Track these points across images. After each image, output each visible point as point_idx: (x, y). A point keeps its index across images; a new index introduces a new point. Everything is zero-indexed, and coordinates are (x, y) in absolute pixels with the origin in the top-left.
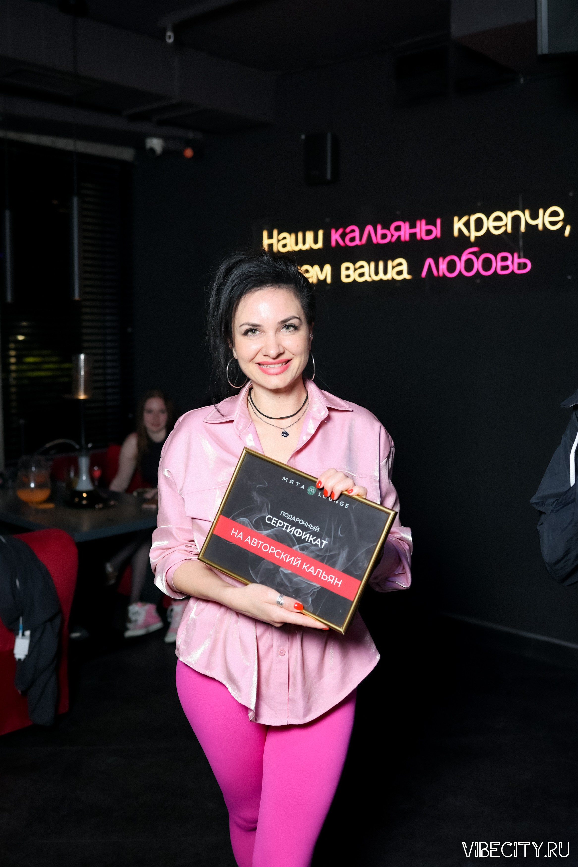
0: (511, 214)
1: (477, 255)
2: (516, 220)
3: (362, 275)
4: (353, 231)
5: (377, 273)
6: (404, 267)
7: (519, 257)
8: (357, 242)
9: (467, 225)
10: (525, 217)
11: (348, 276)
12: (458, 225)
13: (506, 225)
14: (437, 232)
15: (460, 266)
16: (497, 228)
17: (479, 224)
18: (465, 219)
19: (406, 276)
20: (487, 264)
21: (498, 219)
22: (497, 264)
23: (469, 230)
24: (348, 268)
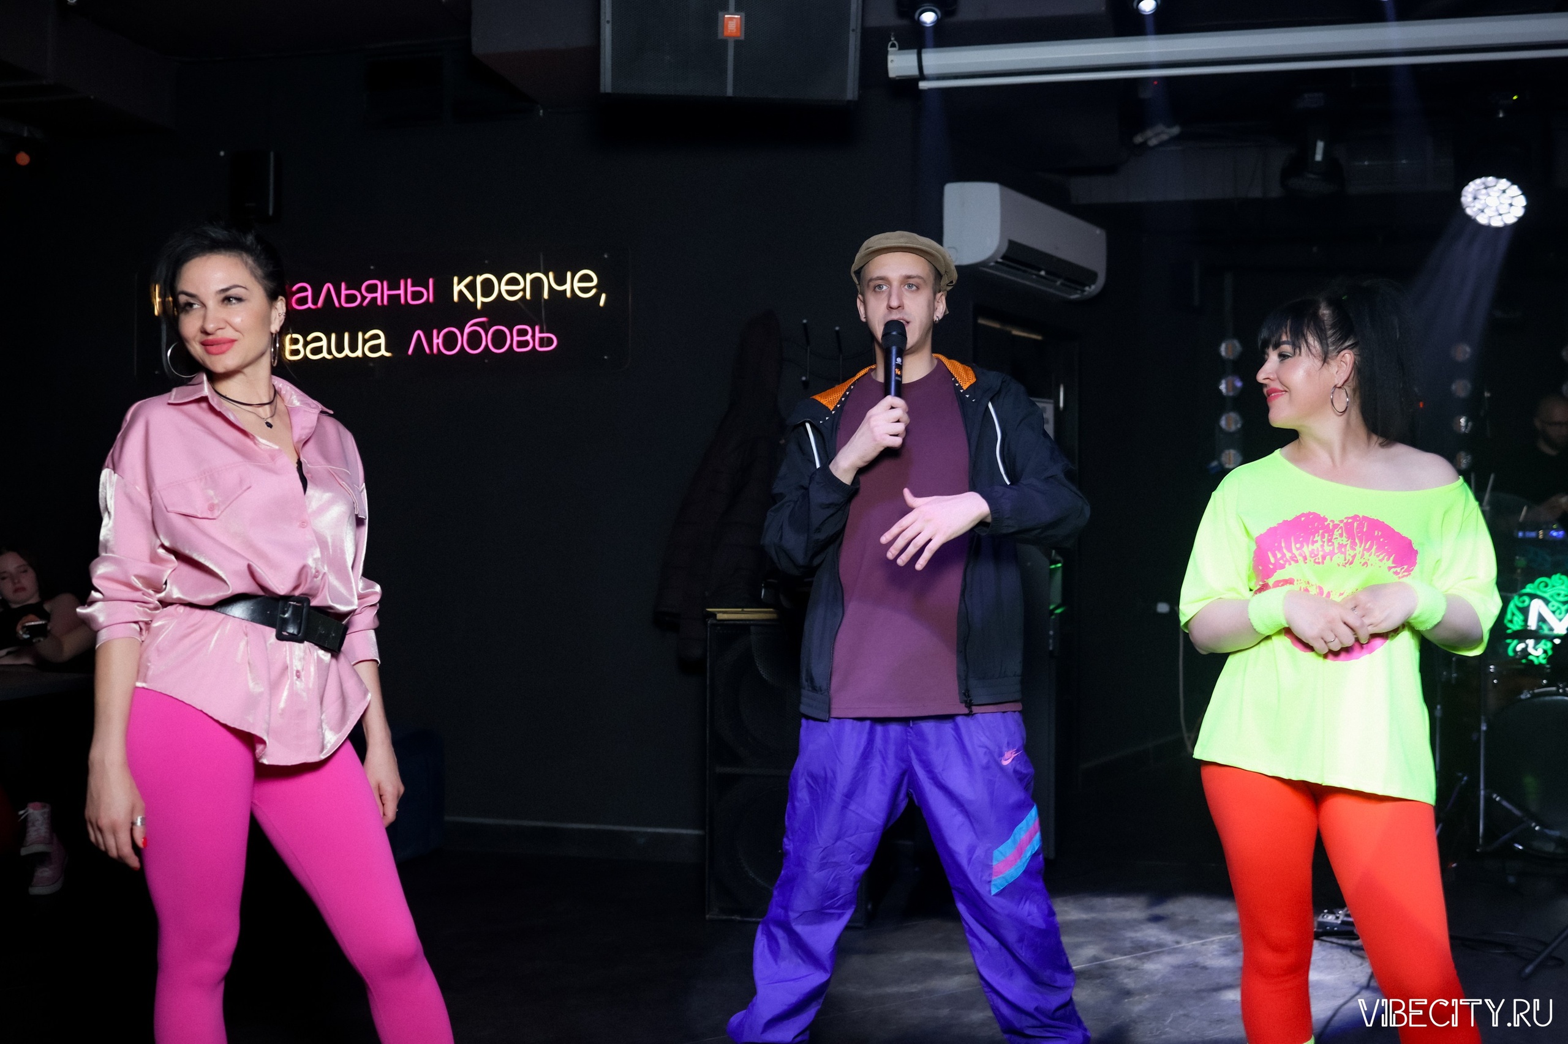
0: (529, 277)
1: (486, 327)
2: (537, 284)
3: (317, 351)
4: (304, 289)
5: (340, 349)
6: (382, 341)
7: (541, 332)
8: (310, 305)
9: (471, 287)
10: (549, 281)
11: (295, 352)
12: (459, 287)
13: (524, 290)
14: (428, 295)
15: (462, 341)
16: (511, 293)
17: (488, 288)
18: (469, 279)
19: (383, 352)
20: (499, 339)
21: (513, 281)
22: (512, 339)
23: (474, 295)
24: (295, 341)
